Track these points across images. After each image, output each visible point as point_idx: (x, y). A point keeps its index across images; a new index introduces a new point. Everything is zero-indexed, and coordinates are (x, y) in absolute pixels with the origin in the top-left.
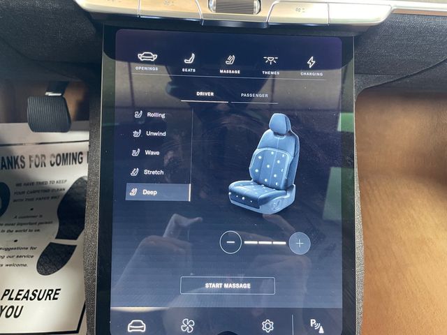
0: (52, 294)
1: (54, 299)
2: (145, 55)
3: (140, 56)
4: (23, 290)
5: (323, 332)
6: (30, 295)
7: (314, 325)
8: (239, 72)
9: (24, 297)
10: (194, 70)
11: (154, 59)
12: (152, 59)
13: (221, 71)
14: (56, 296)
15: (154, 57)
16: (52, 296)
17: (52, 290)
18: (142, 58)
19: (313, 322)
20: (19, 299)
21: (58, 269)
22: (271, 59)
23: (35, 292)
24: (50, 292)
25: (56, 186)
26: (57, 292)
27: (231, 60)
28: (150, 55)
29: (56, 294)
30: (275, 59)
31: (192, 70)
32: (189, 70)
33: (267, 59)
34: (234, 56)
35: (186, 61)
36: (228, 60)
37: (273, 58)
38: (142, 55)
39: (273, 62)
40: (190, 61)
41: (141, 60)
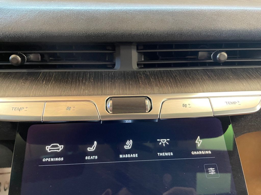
2: (53, 147)
8: (137, 155)
10: (96, 157)
11: (60, 149)
12: (59, 149)
13: (121, 156)
15: (61, 147)
18: (50, 150)
22: (164, 142)
27: (129, 144)
28: (57, 146)
30: (167, 141)
31: (95, 157)
32: (92, 158)
33: (160, 141)
34: (131, 141)
35: (89, 149)
36: (127, 145)
37: (166, 140)
38: (49, 147)
39: (165, 143)
40: (92, 148)
41: (49, 151)
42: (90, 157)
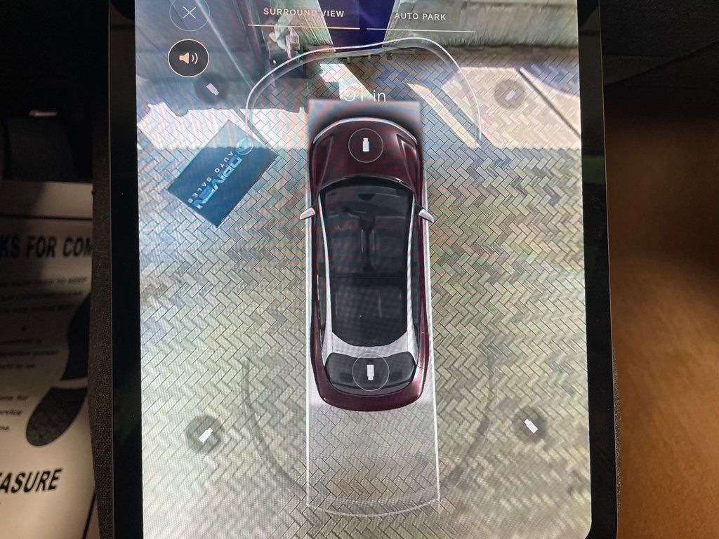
0: (47, 480)
1: (51, 488)
6: (13, 484)
9: (2, 487)
14: (55, 483)
16: (48, 483)
17: (48, 473)
21: (61, 434)
23: (21, 478)
24: (45, 476)
25: (67, 287)
26: (57, 475)
29: (54, 478)
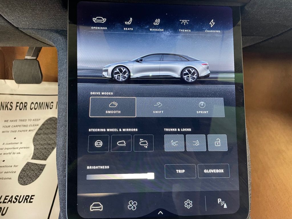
0: (28, 199)
1: (30, 202)
2: (98, 19)
3: (94, 20)
4: (8, 196)
5: (226, 207)
7: (220, 202)
8: (163, 30)
9: (9, 201)
11: (104, 21)
12: (103, 21)
13: (151, 30)
15: (104, 20)
17: (29, 196)
19: (219, 200)
20: (5, 202)
21: (33, 181)
23: (17, 197)
26: (32, 197)
28: (101, 19)
31: (131, 29)
32: (129, 29)
33: (182, 21)
34: (159, 19)
35: (127, 23)
36: (155, 22)
37: (186, 21)
38: (95, 19)
39: (186, 23)
40: (129, 23)
41: (95, 22)
42: (128, 29)
